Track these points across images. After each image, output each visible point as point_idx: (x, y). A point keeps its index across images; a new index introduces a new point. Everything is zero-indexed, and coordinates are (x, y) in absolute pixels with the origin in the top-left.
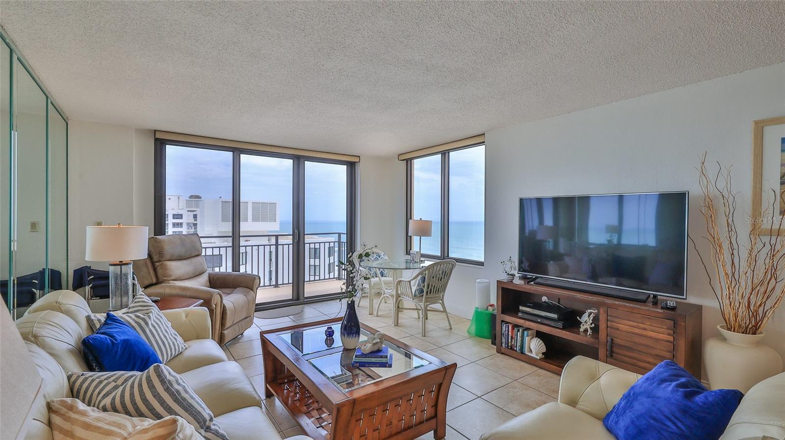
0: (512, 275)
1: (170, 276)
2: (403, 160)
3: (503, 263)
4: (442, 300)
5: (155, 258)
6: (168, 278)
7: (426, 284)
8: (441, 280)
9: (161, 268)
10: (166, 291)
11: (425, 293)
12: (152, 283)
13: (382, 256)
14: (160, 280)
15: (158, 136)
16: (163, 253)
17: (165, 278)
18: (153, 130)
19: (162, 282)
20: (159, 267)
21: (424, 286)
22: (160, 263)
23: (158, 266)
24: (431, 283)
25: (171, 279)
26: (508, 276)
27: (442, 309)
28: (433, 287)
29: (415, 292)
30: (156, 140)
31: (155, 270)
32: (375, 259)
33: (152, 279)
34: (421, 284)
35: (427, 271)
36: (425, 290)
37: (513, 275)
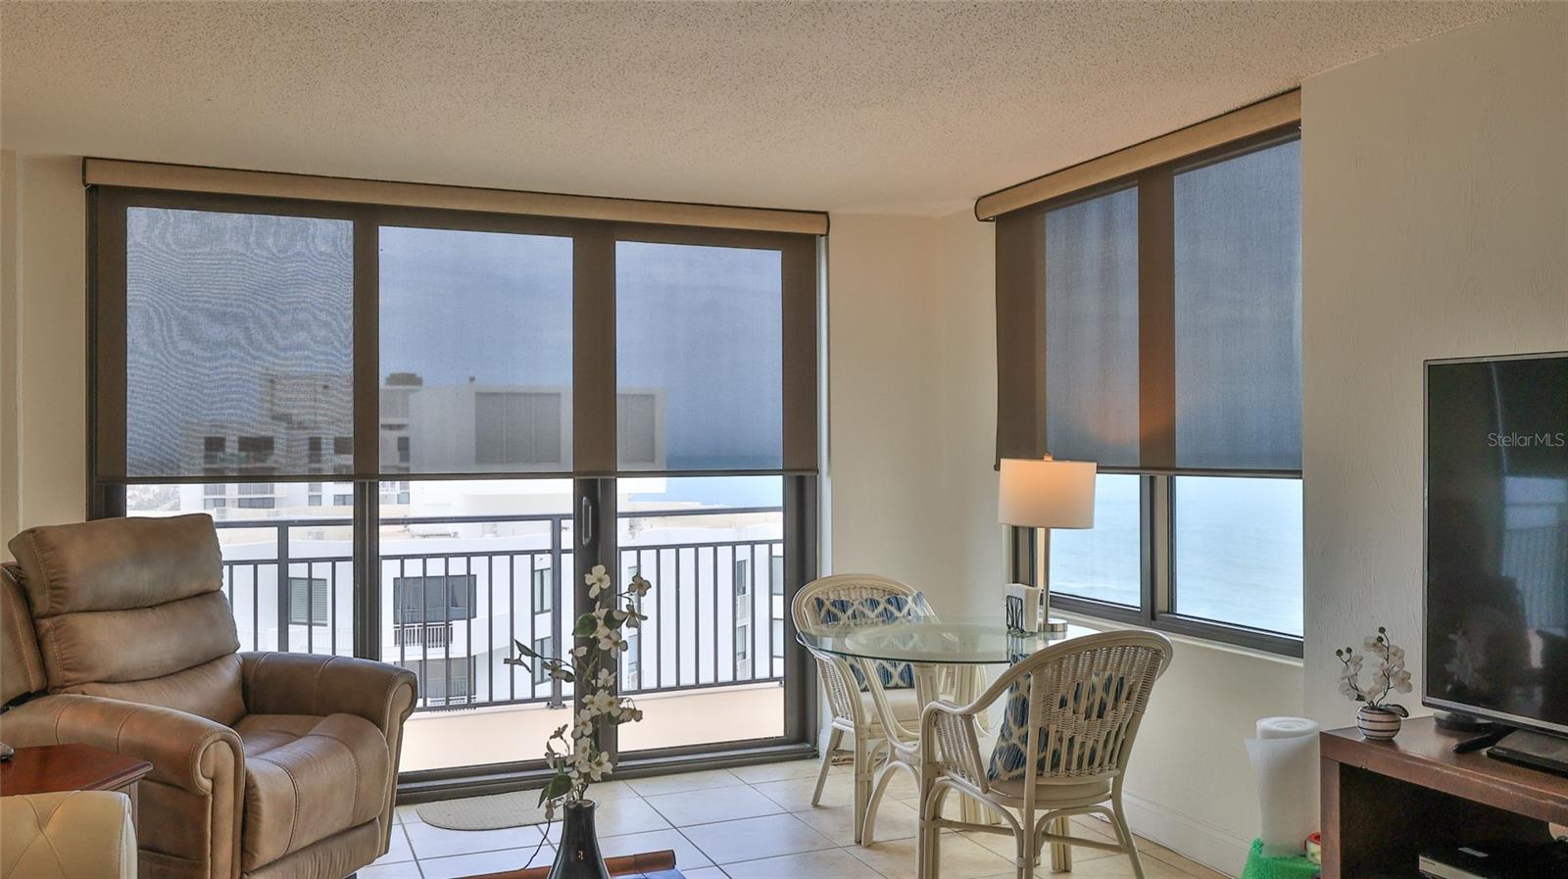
0: (1389, 713)
1: (89, 669)
2: (986, 220)
3: (1345, 656)
4: (1116, 798)
5: (42, 603)
6: (82, 676)
7: (1032, 728)
8: (1100, 716)
9: (57, 640)
10: (62, 723)
11: (1030, 769)
12: (25, 690)
13: (910, 604)
14: (56, 681)
15: (98, 177)
16: (66, 584)
17: (71, 675)
18: (78, 158)
19: (62, 687)
20: (51, 636)
21: (1024, 739)
22: (55, 619)
23: (47, 630)
24: (1053, 728)
25: (94, 677)
26: (1369, 716)
27: (1110, 836)
28: (1065, 744)
29: (993, 759)
30: (93, 191)
31: (39, 643)
32: (881, 615)
33: (26, 677)
34: (1014, 728)
35: (1032, 679)
36: (1030, 752)
37: (1396, 713)
